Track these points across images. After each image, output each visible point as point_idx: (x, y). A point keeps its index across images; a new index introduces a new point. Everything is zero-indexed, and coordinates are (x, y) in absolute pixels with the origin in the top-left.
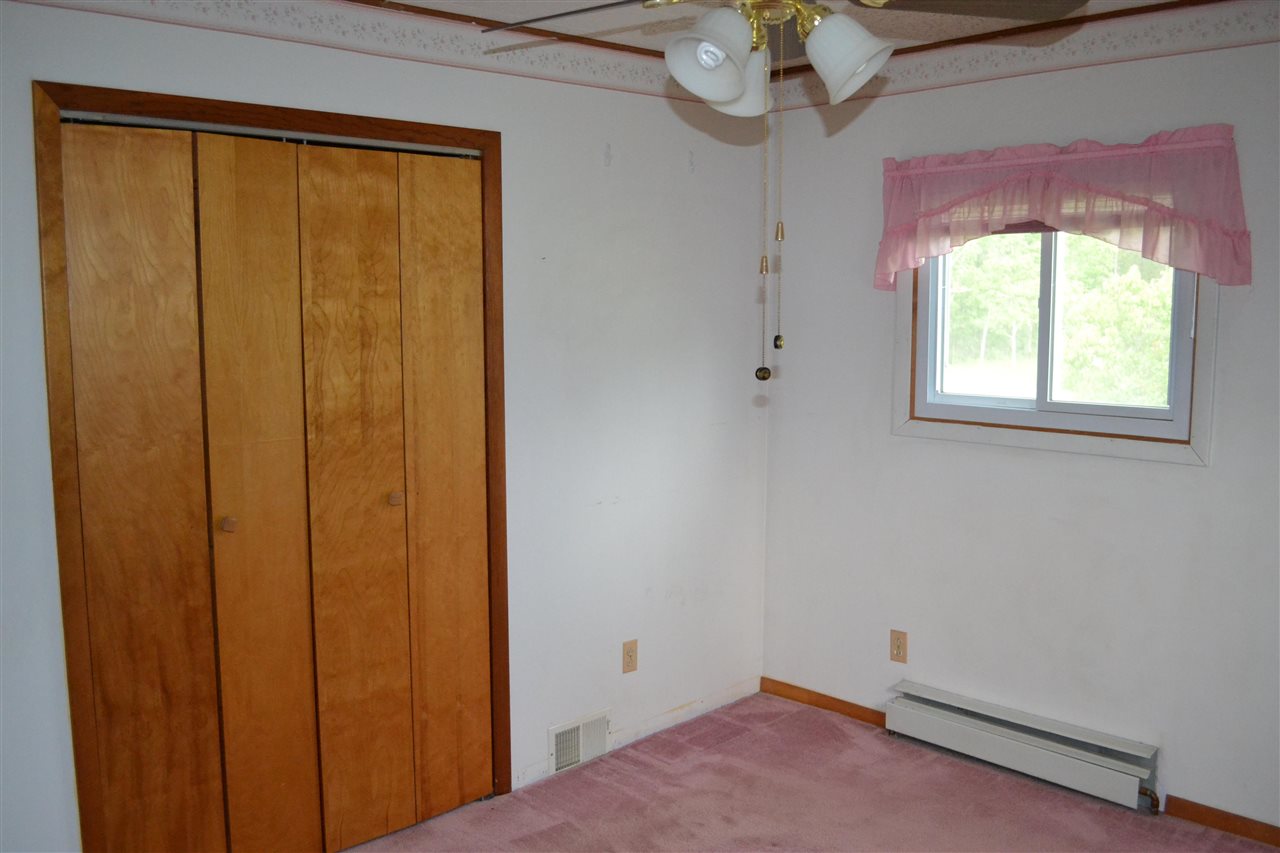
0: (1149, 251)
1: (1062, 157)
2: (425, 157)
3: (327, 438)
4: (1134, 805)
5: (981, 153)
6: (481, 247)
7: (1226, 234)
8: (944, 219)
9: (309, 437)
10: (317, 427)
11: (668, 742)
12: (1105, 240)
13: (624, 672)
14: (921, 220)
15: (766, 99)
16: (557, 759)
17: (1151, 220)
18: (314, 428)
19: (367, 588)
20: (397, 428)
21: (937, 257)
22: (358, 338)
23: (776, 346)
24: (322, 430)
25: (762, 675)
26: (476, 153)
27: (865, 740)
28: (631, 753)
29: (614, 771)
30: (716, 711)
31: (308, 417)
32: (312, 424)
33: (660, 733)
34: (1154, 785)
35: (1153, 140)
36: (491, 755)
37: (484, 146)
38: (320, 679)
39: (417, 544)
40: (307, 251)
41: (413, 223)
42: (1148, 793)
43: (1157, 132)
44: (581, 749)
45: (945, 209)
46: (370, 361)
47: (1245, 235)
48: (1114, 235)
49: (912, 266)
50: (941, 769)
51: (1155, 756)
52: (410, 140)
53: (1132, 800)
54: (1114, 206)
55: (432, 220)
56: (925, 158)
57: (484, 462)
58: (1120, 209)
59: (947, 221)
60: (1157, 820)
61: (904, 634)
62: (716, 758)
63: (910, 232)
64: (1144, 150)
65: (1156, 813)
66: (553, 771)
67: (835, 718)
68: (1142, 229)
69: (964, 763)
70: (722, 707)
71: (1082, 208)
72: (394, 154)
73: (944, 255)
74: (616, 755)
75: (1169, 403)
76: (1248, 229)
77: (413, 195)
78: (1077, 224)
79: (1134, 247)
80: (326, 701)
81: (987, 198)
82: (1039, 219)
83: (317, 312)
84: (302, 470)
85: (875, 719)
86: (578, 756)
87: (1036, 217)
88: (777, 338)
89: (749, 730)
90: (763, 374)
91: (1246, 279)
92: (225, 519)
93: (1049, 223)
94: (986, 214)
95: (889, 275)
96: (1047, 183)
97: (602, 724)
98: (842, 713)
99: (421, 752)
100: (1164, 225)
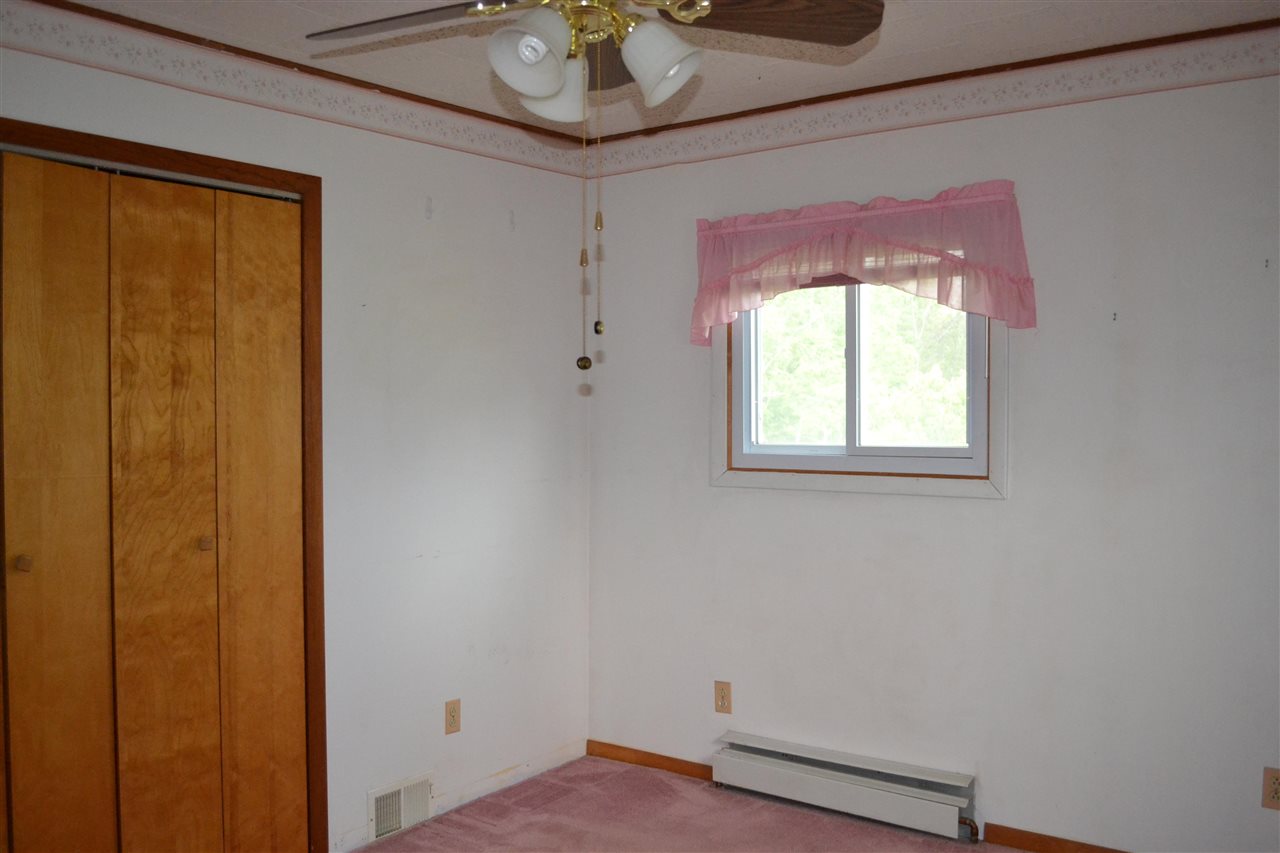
0: (943, 297)
1: (863, 214)
2: (246, 196)
3: (134, 477)
4: (956, 837)
5: (788, 211)
6: (299, 289)
7: (1012, 280)
8: (755, 274)
9: (114, 476)
10: (123, 465)
11: (493, 806)
12: (903, 290)
13: (447, 733)
14: (733, 277)
15: (584, 107)
16: (377, 825)
17: (945, 270)
18: (119, 465)
19: (174, 637)
20: (210, 470)
21: (749, 311)
22: (170, 375)
23: (597, 332)
24: (128, 467)
25: (588, 738)
26: (296, 196)
27: (693, 794)
28: (456, 817)
29: (437, 834)
30: (542, 775)
31: (113, 454)
32: (117, 462)
33: (486, 797)
34: (972, 814)
35: (943, 196)
36: (306, 820)
37: (305, 192)
38: (120, 733)
39: (228, 593)
40: (116, 280)
41: (230, 262)
42: (968, 822)
43: (946, 188)
44: (402, 815)
45: (756, 266)
46: (181, 402)
47: (1028, 281)
48: (912, 285)
49: (726, 321)
50: (768, 815)
51: (972, 783)
52: (228, 179)
53: (952, 830)
54: (912, 259)
55: (249, 260)
56: (736, 218)
57: (300, 510)
58: (916, 261)
59: (758, 277)
60: (977, 847)
61: (728, 684)
62: (544, 817)
63: (724, 288)
64: (935, 205)
65: (976, 841)
66: (372, 838)
67: (663, 775)
68: (937, 280)
69: (790, 808)
70: (549, 771)
71: (881, 262)
72: (211, 191)
73: (756, 309)
74: (439, 820)
75: (968, 442)
76: (1032, 276)
77: (230, 232)
78: (878, 276)
79: (930, 295)
80: (127, 760)
81: (795, 255)
82: (842, 272)
83: (126, 346)
84: (105, 510)
85: (701, 773)
86: (400, 822)
87: (840, 269)
88: (597, 324)
89: (576, 790)
90: (584, 363)
91: (1031, 322)
92: (19, 559)
93: (852, 274)
94: (794, 270)
95: (703, 329)
96: (850, 238)
97: (424, 787)
98: (669, 770)
99: (231, 819)
100: (957, 275)
